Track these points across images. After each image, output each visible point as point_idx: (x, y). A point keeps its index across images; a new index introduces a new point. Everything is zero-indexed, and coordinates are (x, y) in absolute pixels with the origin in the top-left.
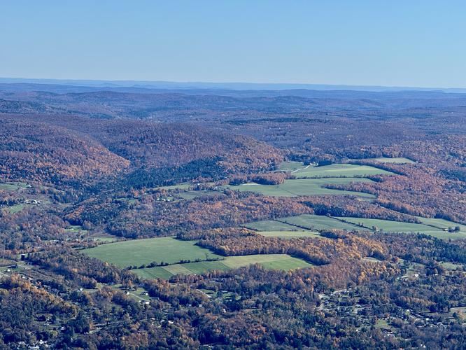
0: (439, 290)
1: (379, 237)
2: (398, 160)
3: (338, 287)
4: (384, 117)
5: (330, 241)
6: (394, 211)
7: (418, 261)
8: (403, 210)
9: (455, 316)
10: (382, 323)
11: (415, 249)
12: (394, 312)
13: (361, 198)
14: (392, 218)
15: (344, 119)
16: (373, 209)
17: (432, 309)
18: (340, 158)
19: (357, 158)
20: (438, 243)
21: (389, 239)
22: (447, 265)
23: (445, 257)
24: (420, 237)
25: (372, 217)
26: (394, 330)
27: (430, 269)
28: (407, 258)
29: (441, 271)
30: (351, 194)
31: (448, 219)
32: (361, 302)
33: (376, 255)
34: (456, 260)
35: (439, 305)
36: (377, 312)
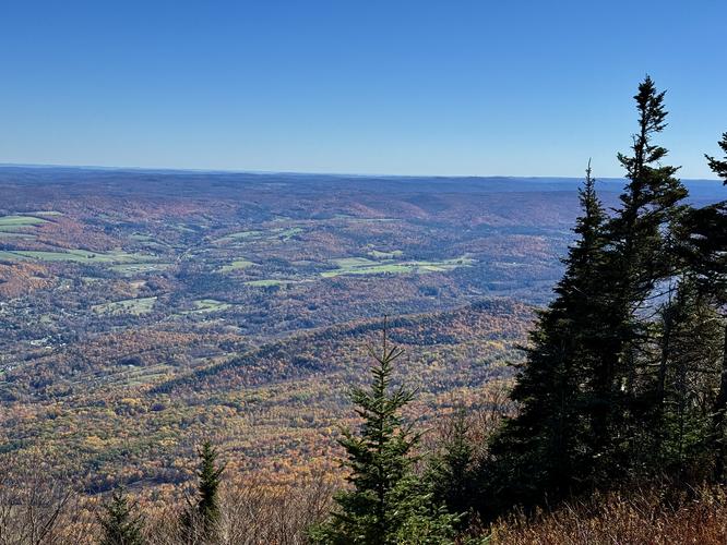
0: (84, 295)
1: (41, 263)
2: (52, 213)
3: (14, 297)
4: (40, 185)
5: (7, 267)
6: (50, 246)
7: (69, 278)
8: (57, 245)
9: (94, 311)
10: (45, 319)
11: (66, 270)
12: (54, 311)
13: (27, 238)
14: (50, 251)
15: (13, 186)
16: (36, 245)
17: (79, 308)
18: (11, 212)
19: (24, 212)
20: (81, 265)
21: (48, 264)
22: (88, 279)
23: (86, 274)
24: (69, 262)
25: (36, 250)
26: (54, 322)
27: (77, 282)
28: (61, 276)
29: (84, 283)
30: (20, 235)
31: (88, 250)
32: (31, 306)
33: (40, 275)
34: (94, 276)
35: (84, 304)
36: (42, 312)
